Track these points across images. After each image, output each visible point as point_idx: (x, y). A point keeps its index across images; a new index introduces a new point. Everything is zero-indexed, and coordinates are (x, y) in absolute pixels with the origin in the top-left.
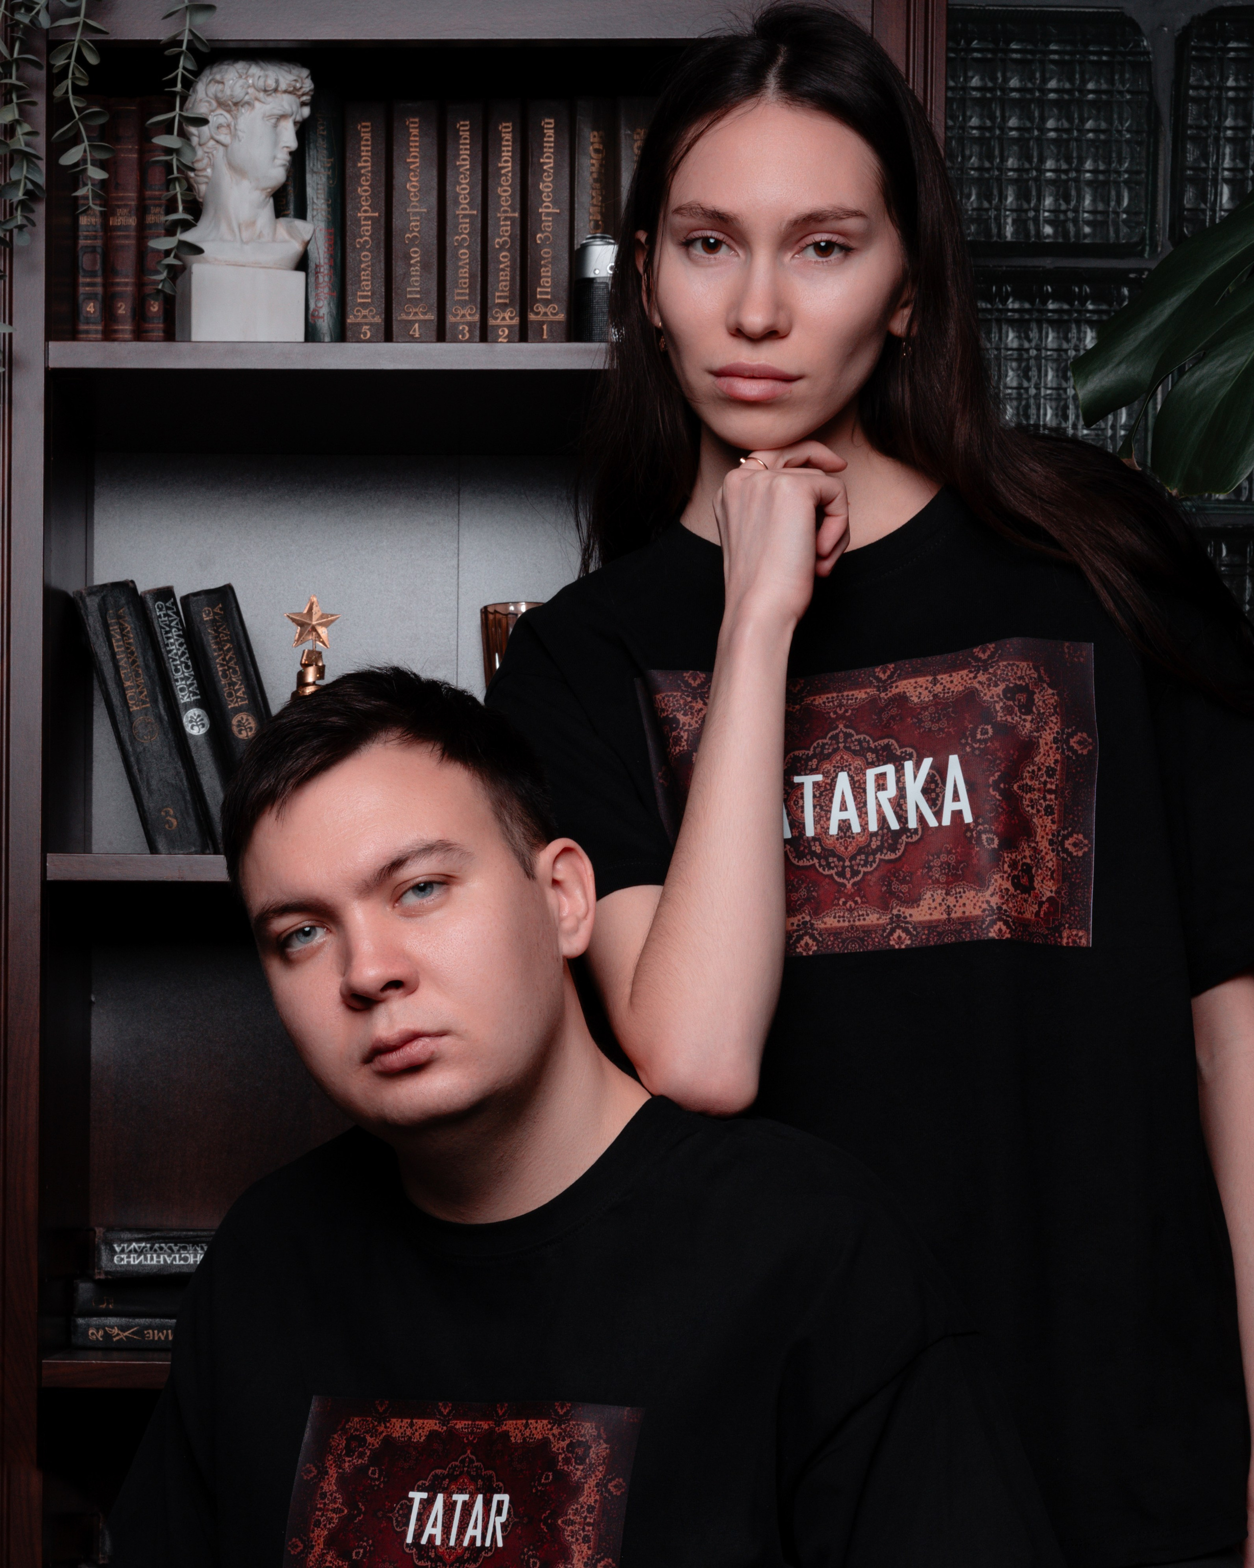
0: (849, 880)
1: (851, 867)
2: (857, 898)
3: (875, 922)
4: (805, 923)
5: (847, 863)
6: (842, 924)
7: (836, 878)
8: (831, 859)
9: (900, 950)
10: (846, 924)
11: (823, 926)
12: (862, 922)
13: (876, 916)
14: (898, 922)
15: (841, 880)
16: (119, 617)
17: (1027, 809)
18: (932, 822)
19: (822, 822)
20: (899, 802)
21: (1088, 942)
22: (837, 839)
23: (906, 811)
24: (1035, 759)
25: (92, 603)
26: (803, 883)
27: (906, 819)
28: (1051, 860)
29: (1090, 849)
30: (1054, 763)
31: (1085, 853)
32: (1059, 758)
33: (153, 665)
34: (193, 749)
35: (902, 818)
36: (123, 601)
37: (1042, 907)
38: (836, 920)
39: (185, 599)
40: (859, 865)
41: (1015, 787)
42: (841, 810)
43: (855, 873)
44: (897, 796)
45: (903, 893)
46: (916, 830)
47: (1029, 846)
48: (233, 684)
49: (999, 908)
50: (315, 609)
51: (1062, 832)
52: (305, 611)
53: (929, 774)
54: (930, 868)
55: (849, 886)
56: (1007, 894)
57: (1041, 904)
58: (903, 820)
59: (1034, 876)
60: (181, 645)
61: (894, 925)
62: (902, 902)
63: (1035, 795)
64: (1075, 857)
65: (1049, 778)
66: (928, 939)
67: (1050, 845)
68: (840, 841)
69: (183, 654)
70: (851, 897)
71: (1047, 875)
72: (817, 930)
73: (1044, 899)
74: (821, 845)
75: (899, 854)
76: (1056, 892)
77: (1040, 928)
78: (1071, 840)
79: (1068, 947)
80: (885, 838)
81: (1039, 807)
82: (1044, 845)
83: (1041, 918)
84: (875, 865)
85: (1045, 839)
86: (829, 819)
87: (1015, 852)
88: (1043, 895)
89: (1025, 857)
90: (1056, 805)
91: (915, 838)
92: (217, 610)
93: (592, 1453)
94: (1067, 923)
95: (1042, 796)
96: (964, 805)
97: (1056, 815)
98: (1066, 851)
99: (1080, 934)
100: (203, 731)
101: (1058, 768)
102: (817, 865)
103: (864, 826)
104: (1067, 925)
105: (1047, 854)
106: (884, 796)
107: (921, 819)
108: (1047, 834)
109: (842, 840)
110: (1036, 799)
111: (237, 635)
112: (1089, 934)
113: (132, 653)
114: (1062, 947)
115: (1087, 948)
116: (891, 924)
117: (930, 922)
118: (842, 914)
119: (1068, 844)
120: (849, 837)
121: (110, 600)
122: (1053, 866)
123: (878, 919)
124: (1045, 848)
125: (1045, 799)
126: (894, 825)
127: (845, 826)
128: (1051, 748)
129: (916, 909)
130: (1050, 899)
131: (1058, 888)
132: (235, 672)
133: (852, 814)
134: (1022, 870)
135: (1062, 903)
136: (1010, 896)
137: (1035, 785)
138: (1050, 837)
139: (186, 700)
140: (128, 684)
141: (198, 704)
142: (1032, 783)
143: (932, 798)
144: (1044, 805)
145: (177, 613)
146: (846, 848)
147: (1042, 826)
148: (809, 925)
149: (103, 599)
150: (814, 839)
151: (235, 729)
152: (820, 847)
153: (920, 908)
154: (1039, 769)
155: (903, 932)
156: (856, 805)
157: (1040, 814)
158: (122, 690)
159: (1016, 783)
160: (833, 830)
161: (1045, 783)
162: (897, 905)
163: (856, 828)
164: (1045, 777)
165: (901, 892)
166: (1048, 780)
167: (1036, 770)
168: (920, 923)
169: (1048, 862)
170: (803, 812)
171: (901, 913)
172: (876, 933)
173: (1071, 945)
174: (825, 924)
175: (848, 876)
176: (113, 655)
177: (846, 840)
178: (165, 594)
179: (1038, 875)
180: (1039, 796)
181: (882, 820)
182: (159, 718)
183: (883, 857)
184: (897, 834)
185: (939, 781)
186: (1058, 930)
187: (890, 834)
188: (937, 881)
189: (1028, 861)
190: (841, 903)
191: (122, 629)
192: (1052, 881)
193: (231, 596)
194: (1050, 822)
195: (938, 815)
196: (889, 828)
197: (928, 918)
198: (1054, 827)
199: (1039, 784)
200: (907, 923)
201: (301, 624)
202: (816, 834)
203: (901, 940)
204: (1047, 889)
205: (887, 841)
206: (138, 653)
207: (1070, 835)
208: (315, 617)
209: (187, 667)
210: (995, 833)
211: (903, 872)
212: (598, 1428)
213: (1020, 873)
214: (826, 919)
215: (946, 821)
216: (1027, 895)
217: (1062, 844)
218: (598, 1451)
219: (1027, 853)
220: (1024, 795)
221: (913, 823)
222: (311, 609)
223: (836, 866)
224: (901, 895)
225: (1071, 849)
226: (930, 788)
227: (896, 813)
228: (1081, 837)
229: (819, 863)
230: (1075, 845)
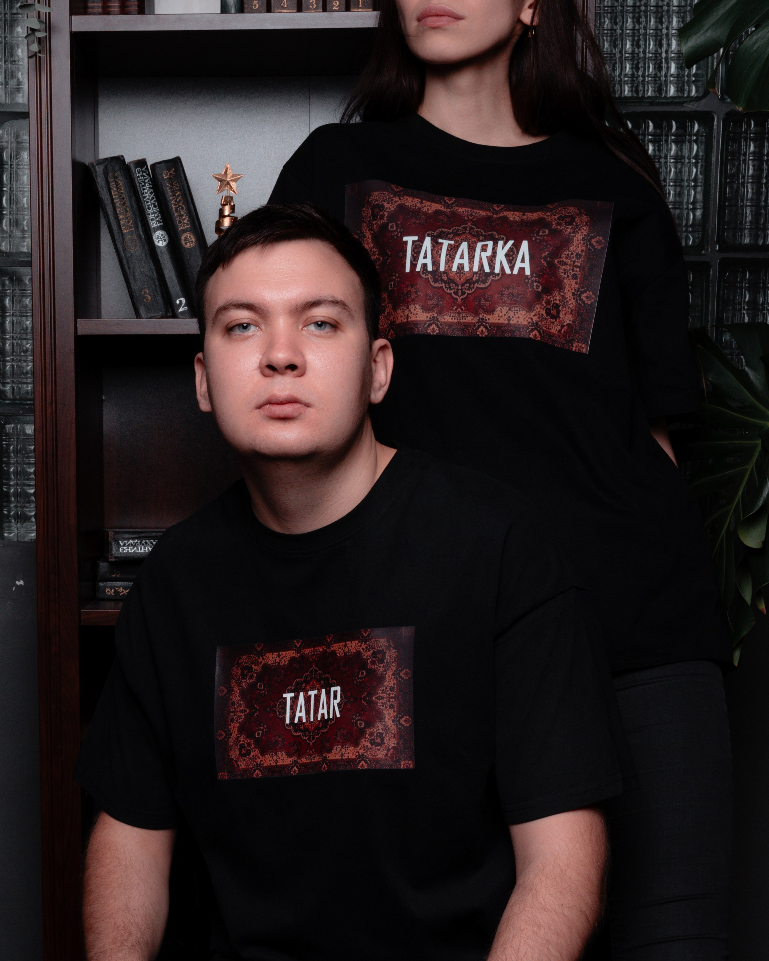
0: (459, 297)
1: (462, 290)
2: (463, 307)
3: (471, 321)
4: (434, 317)
5: (460, 288)
6: (453, 320)
7: (453, 295)
8: (451, 285)
9: (482, 337)
10: (456, 321)
11: (443, 320)
12: (464, 321)
13: (471, 318)
14: (482, 322)
15: (456, 297)
16: (115, 178)
17: (561, 274)
18: (508, 271)
19: (449, 264)
20: (492, 259)
21: (587, 351)
22: (456, 274)
23: (495, 264)
24: (570, 248)
25: (100, 169)
26: (435, 296)
27: (494, 268)
28: (572, 303)
29: (595, 301)
30: (581, 252)
31: (592, 303)
32: (584, 249)
33: (135, 206)
34: (159, 255)
35: (492, 266)
36: (117, 168)
37: (563, 328)
38: (451, 318)
39: (153, 166)
40: (465, 289)
41: (556, 261)
42: (460, 258)
43: (463, 293)
44: (491, 255)
45: (486, 307)
46: (498, 274)
47: (560, 294)
48: (181, 216)
49: (537, 323)
50: (229, 171)
51: (581, 289)
52: (223, 173)
53: (510, 247)
54: (502, 295)
55: (459, 300)
56: (542, 317)
57: (562, 326)
58: (492, 268)
59: (560, 311)
60: (151, 193)
61: (480, 323)
62: (485, 311)
63: (567, 267)
64: (586, 304)
65: (577, 259)
66: (496, 333)
67: (573, 295)
68: (457, 275)
69: (153, 198)
70: (459, 306)
71: (568, 312)
72: (440, 322)
73: (565, 324)
74: (447, 276)
75: (487, 285)
76: (573, 321)
77: (561, 339)
78: (585, 295)
79: (575, 352)
80: (481, 276)
81: (569, 274)
82: (569, 295)
83: (562, 334)
84: (473, 290)
85: (570, 292)
86: (453, 262)
87: (550, 296)
88: (565, 322)
89: (556, 300)
90: (579, 274)
91: (497, 278)
92: (171, 172)
93: (387, 656)
94: (577, 339)
95: (571, 268)
96: (527, 266)
97: (578, 280)
98: (581, 300)
99: (583, 346)
100: (165, 244)
101: (583, 255)
102: (444, 287)
103: (471, 268)
104: (576, 340)
105: (570, 300)
106: (484, 255)
107: (502, 269)
108: (572, 289)
109: (458, 275)
110: (567, 270)
111: (183, 186)
112: (587, 347)
113: (123, 198)
114: (572, 351)
115: (586, 354)
116: (478, 323)
117: (498, 324)
118: (454, 315)
119: (583, 296)
120: (462, 273)
121: (110, 167)
122: (573, 307)
123: (472, 320)
124: (570, 297)
125: (573, 270)
126: (487, 269)
127: (461, 267)
128: (580, 243)
129: (492, 316)
130: (568, 325)
131: (574, 319)
132: (182, 208)
133: (465, 262)
134: (553, 306)
135: (575, 328)
136: (543, 318)
137: (568, 262)
138: (573, 291)
139: (155, 225)
140: (121, 217)
141: (162, 228)
142: (567, 260)
143: (510, 260)
144: (572, 274)
145: (149, 175)
146: (460, 279)
147: (569, 285)
148: (436, 319)
149: (106, 167)
150: (444, 272)
151: (183, 242)
152: (446, 277)
153: (494, 315)
154: (572, 254)
155: (484, 328)
156: (469, 257)
157: (569, 278)
158: (118, 221)
159: (557, 259)
160: (455, 269)
161: (574, 262)
162: (482, 313)
163: (467, 269)
164: (575, 258)
165: (485, 305)
166: (576, 260)
167: (570, 254)
168: (493, 323)
169: (570, 304)
170: (440, 257)
171: (484, 317)
172: (471, 327)
173: (577, 351)
174: (445, 319)
175: (460, 294)
176: (112, 200)
177: (460, 275)
178: (142, 163)
179: (563, 311)
180: (570, 268)
181: (481, 266)
182: (139, 237)
183: (478, 286)
184: (488, 275)
185: (515, 252)
186: (571, 342)
187: (484, 274)
188: (505, 302)
189: (558, 302)
190: (454, 309)
191: (117, 185)
192: (571, 315)
193: (179, 163)
194: (574, 283)
195: (512, 268)
196: (484, 271)
197: (497, 321)
198: (577, 286)
199: (571, 262)
200: (487, 323)
201: (221, 181)
202: (445, 270)
203: (482, 332)
204: (567, 318)
205: (481, 277)
206: (127, 199)
207: (585, 292)
208: (229, 176)
209: (155, 206)
210: (541, 283)
211: (488, 295)
212: (388, 641)
213: (551, 308)
214: (445, 317)
215: (516, 272)
216: (554, 320)
217: (580, 296)
218: (391, 654)
219: (558, 298)
220: (561, 266)
221: (497, 270)
222: (226, 171)
223: (454, 289)
224: (485, 307)
225: (584, 299)
226: (510, 255)
227: (489, 264)
228: (591, 293)
229: (445, 286)
230: (587, 297)
